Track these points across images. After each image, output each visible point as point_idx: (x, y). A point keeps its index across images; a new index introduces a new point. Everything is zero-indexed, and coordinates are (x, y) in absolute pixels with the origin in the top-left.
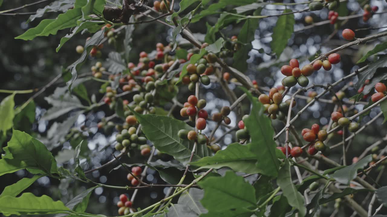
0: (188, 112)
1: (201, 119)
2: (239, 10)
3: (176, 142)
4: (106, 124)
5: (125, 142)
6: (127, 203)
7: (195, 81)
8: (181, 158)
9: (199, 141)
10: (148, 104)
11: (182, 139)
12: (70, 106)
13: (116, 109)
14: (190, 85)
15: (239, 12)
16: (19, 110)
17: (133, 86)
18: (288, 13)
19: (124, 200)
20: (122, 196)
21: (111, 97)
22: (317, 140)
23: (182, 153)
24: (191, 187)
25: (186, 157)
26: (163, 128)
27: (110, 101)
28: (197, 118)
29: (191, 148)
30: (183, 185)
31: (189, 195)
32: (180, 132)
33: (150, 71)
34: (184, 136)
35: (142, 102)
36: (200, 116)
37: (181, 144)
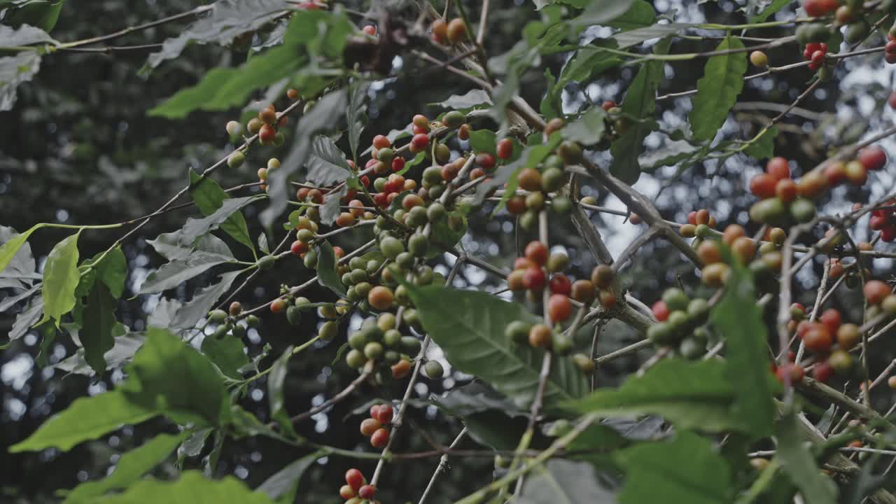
0: (526, 281)
1: (559, 299)
2: (621, 41)
3: (499, 352)
4: (293, 302)
5: (370, 348)
6: (363, 489)
7: (537, 209)
8: (509, 387)
9: (557, 349)
10: (416, 259)
11: (513, 343)
12: (208, 260)
13: (317, 267)
14: (526, 219)
15: (622, 45)
16: (88, 267)
17: (359, 214)
18: (732, 50)
19: (356, 484)
20: (351, 473)
21: (305, 239)
22: (836, 346)
23: (512, 376)
24: (553, 456)
25: (523, 384)
26: (468, 320)
27: (303, 249)
28: (546, 294)
29: (538, 366)
30: (531, 452)
31: (547, 476)
32: (513, 327)
33: (393, 177)
34: (521, 338)
35: (403, 255)
36: (555, 291)
37: (512, 356)
